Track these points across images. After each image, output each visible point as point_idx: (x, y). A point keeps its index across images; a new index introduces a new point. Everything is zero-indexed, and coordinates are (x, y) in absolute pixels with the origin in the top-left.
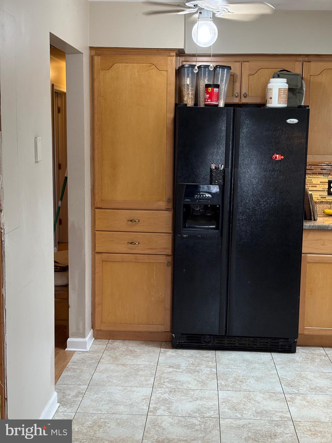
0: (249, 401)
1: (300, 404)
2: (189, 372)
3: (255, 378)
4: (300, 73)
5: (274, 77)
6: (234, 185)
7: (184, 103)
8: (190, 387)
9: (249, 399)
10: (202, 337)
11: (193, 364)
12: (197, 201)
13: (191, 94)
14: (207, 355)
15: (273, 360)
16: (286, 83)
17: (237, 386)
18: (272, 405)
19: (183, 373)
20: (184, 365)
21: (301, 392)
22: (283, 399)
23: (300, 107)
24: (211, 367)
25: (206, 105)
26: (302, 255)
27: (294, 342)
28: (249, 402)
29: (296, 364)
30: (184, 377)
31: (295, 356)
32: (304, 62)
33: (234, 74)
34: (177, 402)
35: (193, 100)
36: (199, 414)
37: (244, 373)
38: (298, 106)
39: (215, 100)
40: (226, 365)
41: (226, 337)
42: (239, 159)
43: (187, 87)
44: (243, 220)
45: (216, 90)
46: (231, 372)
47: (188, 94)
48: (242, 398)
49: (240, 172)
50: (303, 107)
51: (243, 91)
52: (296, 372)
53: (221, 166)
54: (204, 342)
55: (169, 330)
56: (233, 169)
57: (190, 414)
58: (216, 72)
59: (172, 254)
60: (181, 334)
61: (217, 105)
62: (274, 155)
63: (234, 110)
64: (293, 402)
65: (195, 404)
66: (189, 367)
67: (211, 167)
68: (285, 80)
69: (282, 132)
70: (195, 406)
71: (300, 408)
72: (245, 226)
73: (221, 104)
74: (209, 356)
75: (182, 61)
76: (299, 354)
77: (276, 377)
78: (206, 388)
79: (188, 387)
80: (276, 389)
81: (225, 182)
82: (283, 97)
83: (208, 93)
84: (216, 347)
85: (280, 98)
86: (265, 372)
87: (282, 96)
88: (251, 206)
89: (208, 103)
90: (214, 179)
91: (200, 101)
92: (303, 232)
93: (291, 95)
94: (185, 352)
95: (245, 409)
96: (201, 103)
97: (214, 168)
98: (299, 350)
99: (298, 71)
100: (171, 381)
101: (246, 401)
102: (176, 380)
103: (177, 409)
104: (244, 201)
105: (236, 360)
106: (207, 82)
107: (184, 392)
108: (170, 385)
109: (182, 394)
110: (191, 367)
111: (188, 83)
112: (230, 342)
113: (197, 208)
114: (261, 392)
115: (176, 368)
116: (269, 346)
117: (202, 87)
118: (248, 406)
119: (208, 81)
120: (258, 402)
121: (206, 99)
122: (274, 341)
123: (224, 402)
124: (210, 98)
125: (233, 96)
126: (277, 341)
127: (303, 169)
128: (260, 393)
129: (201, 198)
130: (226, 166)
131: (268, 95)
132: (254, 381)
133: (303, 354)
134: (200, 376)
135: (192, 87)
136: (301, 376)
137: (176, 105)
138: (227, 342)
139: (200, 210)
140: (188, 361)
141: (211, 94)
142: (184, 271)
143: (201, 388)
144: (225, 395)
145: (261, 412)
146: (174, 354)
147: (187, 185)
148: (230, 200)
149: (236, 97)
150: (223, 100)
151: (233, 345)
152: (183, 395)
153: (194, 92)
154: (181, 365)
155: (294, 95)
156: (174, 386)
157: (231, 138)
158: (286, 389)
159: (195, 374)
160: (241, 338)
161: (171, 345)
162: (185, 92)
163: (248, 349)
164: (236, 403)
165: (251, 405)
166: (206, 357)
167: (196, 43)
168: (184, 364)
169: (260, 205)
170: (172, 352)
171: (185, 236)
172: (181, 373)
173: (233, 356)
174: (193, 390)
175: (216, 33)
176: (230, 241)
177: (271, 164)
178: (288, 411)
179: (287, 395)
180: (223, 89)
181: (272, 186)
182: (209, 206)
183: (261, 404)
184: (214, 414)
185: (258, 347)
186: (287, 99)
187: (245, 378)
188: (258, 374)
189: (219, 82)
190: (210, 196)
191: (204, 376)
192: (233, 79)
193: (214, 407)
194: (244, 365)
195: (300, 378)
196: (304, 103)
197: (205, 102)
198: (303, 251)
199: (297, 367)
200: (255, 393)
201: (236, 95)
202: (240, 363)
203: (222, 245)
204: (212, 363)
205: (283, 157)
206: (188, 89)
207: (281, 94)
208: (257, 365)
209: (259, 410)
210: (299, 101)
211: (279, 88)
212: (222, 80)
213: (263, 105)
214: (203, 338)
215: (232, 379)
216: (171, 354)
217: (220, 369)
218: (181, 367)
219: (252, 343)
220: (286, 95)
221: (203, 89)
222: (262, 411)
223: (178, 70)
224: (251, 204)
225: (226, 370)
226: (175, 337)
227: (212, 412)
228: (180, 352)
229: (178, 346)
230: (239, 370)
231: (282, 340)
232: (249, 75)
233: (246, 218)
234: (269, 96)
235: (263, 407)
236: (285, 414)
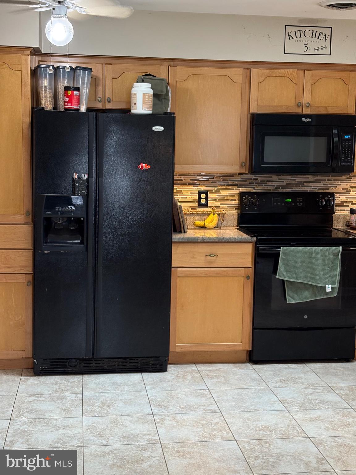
0: (115, 425)
1: (169, 424)
2: (52, 400)
3: (124, 401)
4: (166, 78)
5: (138, 81)
6: (98, 196)
7: (42, 106)
8: (52, 415)
9: (116, 424)
10: (67, 361)
11: (56, 391)
12: (59, 213)
13: (49, 96)
14: (73, 381)
15: (143, 381)
16: (151, 88)
17: (103, 411)
18: (139, 428)
19: (45, 401)
20: (46, 393)
21: (171, 412)
22: (151, 421)
23: (166, 114)
24: (77, 393)
25: (66, 109)
26: (172, 269)
27: (165, 361)
28: (116, 427)
29: (167, 383)
30: (46, 406)
31: (167, 375)
32: (169, 66)
33: (97, 77)
34: (37, 433)
35: (52, 103)
36: (61, 444)
37: (112, 396)
38: (164, 113)
39: (76, 105)
40: (93, 390)
41: (94, 360)
42: (104, 168)
43: (44, 89)
44: (110, 233)
45: (76, 93)
46: (98, 396)
47: (46, 97)
48: (108, 423)
49: (105, 182)
50: (168, 114)
51: (107, 95)
52: (167, 391)
53: (84, 175)
54: (69, 367)
55: (30, 356)
56: (98, 179)
57: (51, 445)
58: (76, 73)
59: (32, 273)
60: (44, 360)
61: (78, 110)
62: (140, 164)
63: (96, 115)
64: (162, 423)
65: (57, 434)
66: (52, 395)
67: (73, 176)
68: (149, 85)
69: (148, 140)
70: (57, 436)
71: (169, 429)
72: (112, 239)
73: (83, 109)
74: (75, 382)
75: (38, 61)
76: (171, 372)
77: (146, 398)
78: (70, 416)
79: (50, 416)
80: (145, 411)
81: (89, 193)
82: (148, 103)
83: (67, 96)
84: (84, 371)
85: (145, 104)
86: (135, 394)
87: (146, 102)
88: (118, 218)
89: (68, 107)
90: (77, 189)
91: (59, 104)
92: (173, 244)
93: (157, 101)
94: (48, 379)
95: (111, 435)
96: (61, 107)
97: (76, 178)
98: (171, 368)
99: (163, 76)
100: (31, 411)
101: (113, 426)
102: (37, 410)
103: (37, 441)
104: (110, 213)
105: (104, 384)
106: (66, 85)
107: (46, 422)
108: (30, 416)
109: (43, 424)
110: (55, 395)
111: (46, 85)
112: (98, 365)
113: (59, 221)
114: (129, 416)
115: (38, 397)
116: (140, 366)
117: (61, 90)
118: (115, 431)
119: (68, 83)
120: (125, 426)
121: (66, 103)
122: (145, 361)
123: (89, 429)
124: (70, 101)
125: (96, 100)
126: (147, 360)
127: (170, 179)
128: (127, 417)
129: (63, 210)
130: (89, 176)
131: (132, 100)
132: (123, 404)
133: (175, 372)
134: (64, 403)
135: (50, 89)
136: (172, 395)
137: (32, 108)
138: (95, 364)
139: (62, 223)
140: (51, 389)
141: (71, 98)
142: (46, 290)
143: (65, 416)
144: (90, 421)
145: (128, 437)
146: (36, 381)
147: (47, 196)
148: (96, 213)
149: (99, 101)
150: (85, 105)
151: (101, 368)
152: (45, 425)
153: (52, 95)
154: (43, 393)
155: (159, 101)
156: (34, 416)
157: (94, 145)
158: (156, 410)
159: (58, 401)
160: (110, 360)
161: (33, 372)
162: (42, 95)
163: (117, 371)
164: (102, 429)
165: (117, 430)
166: (72, 383)
167: (50, 41)
168: (47, 391)
169: (127, 217)
170: (34, 379)
171: (46, 252)
172: (42, 402)
173: (101, 379)
174: (56, 419)
175: (71, 31)
176: (97, 256)
177: (138, 174)
178: (156, 433)
179: (156, 416)
180: (84, 93)
181: (139, 196)
182: (73, 219)
183: (128, 429)
184: (78, 443)
185: (128, 368)
186: (152, 106)
187: (112, 401)
188: (126, 396)
189: (80, 84)
190: (73, 208)
191: (69, 403)
192: (95, 82)
193: (78, 435)
194: (113, 388)
195: (170, 398)
196: (171, 110)
197: (65, 105)
198: (173, 265)
199: (167, 387)
200: (123, 417)
201: (100, 100)
202: (108, 386)
203: (87, 261)
204: (78, 389)
205: (149, 167)
206: (46, 91)
207: (145, 99)
208: (126, 387)
209: (126, 435)
210: (164, 108)
211: (143, 94)
212: (83, 83)
213: (128, 111)
214: (68, 363)
215: (99, 403)
216: (33, 381)
217: (87, 394)
218: (44, 395)
219: (122, 364)
220: (150, 100)
221: (63, 92)
222: (129, 435)
223: (34, 70)
224: (118, 216)
225: (93, 395)
226: (38, 363)
227: (75, 441)
228: (43, 379)
229: (41, 373)
230: (107, 394)
231: (153, 359)
232: (112, 79)
233: (113, 231)
234: (133, 102)
235: (130, 431)
236: (153, 436)
